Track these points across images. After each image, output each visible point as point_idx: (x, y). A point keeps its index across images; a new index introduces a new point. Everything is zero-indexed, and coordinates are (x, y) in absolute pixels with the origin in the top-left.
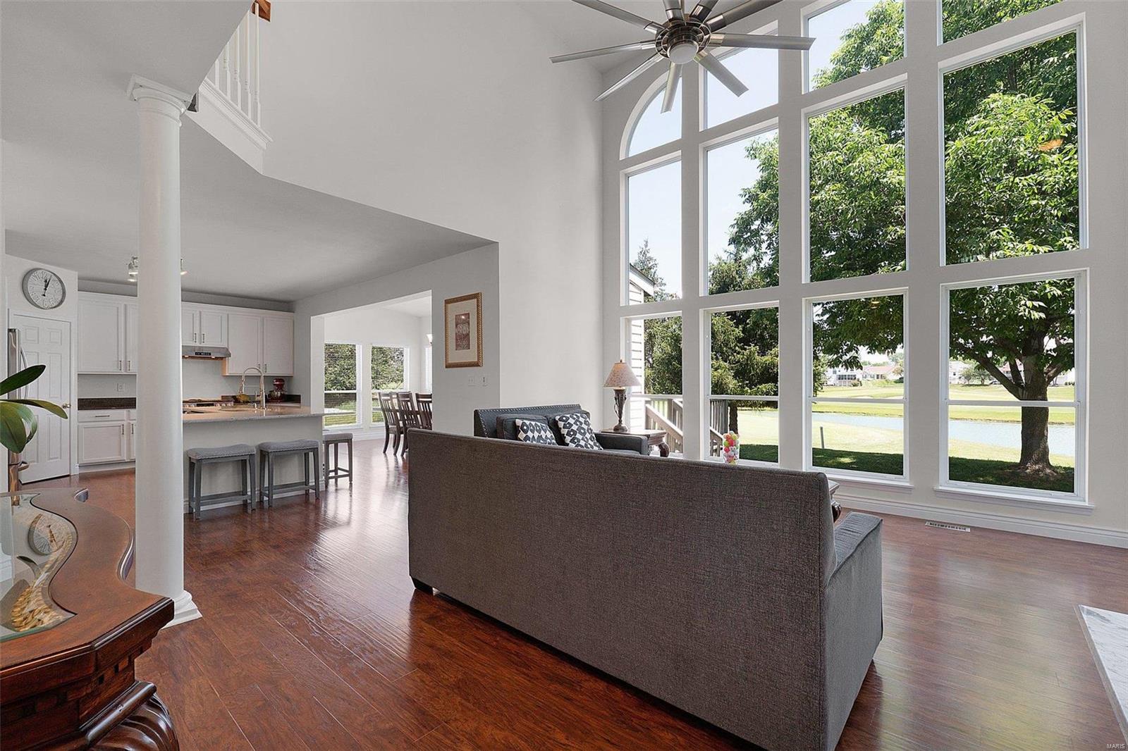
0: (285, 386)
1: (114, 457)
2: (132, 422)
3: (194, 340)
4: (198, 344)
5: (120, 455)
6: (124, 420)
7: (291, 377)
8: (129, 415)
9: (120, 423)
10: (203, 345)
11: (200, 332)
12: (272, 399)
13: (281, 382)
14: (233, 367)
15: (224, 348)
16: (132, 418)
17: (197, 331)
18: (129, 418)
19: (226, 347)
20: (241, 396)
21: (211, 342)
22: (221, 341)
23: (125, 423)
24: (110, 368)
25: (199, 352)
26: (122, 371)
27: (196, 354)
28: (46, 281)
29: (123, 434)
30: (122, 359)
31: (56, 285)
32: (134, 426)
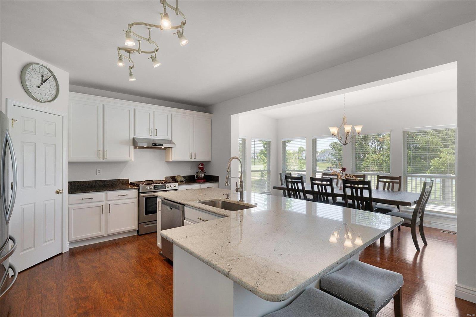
1: (96, 233)
2: (109, 202)
3: (150, 132)
4: (152, 137)
5: (100, 231)
7: (208, 163)
8: (107, 196)
9: (101, 204)
10: (156, 138)
11: (154, 128)
12: (200, 179)
13: (202, 166)
14: (175, 155)
15: (168, 140)
16: (109, 199)
17: (152, 127)
18: (107, 199)
19: (170, 139)
20: (178, 177)
21: (161, 136)
22: (167, 135)
23: (104, 203)
24: (92, 157)
25: (156, 143)
26: (101, 159)
27: (153, 145)
28: (43, 76)
29: (102, 213)
30: (101, 149)
31: (51, 81)
32: (110, 205)
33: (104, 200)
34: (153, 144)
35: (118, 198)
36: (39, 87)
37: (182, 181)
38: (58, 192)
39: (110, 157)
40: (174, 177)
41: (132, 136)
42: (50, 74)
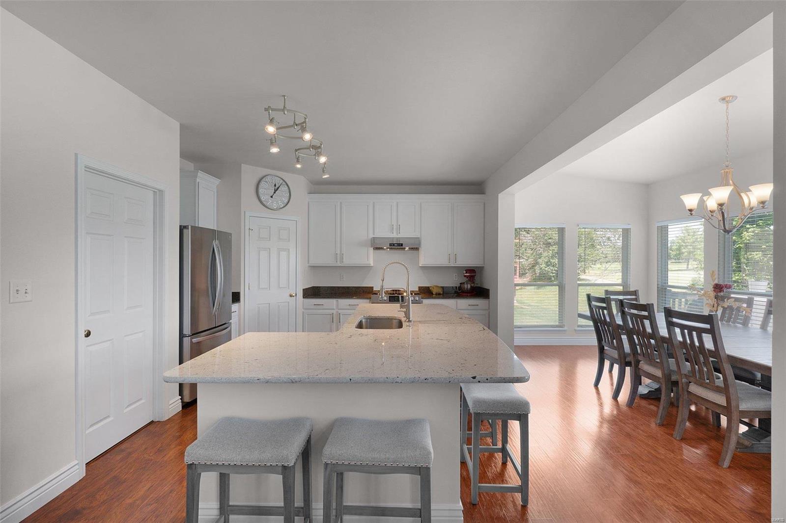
0: (477, 278)
2: (340, 311)
3: (392, 230)
4: (395, 235)
6: (334, 309)
8: (337, 304)
9: (331, 312)
10: (399, 236)
11: (397, 224)
12: (463, 292)
13: (472, 273)
14: (426, 258)
15: (417, 239)
16: (339, 308)
17: (395, 223)
18: (338, 308)
19: (419, 236)
20: (434, 287)
21: (405, 233)
22: (415, 232)
23: (334, 312)
24: (329, 261)
25: (394, 243)
26: (338, 263)
27: (390, 246)
28: (275, 186)
29: (333, 322)
30: (338, 252)
31: (284, 188)
32: (341, 315)
33: (335, 308)
34: (390, 244)
35: (348, 307)
36: (272, 197)
37: (439, 294)
38: (291, 296)
39: (347, 261)
40: (428, 287)
41: (371, 236)
42: (281, 181)
